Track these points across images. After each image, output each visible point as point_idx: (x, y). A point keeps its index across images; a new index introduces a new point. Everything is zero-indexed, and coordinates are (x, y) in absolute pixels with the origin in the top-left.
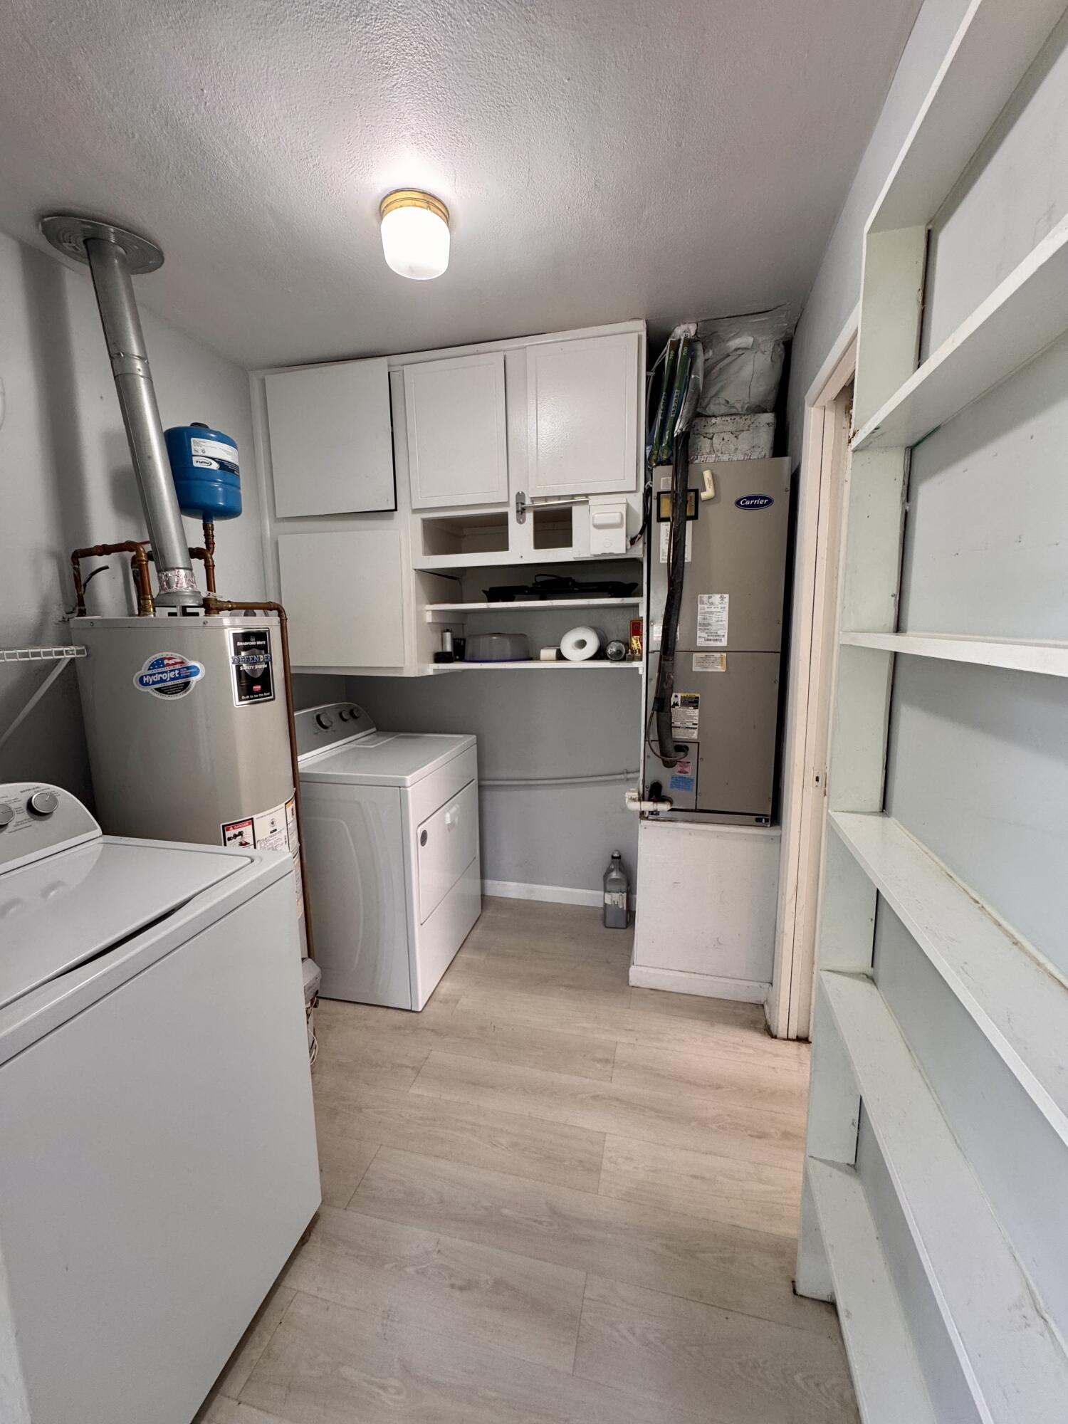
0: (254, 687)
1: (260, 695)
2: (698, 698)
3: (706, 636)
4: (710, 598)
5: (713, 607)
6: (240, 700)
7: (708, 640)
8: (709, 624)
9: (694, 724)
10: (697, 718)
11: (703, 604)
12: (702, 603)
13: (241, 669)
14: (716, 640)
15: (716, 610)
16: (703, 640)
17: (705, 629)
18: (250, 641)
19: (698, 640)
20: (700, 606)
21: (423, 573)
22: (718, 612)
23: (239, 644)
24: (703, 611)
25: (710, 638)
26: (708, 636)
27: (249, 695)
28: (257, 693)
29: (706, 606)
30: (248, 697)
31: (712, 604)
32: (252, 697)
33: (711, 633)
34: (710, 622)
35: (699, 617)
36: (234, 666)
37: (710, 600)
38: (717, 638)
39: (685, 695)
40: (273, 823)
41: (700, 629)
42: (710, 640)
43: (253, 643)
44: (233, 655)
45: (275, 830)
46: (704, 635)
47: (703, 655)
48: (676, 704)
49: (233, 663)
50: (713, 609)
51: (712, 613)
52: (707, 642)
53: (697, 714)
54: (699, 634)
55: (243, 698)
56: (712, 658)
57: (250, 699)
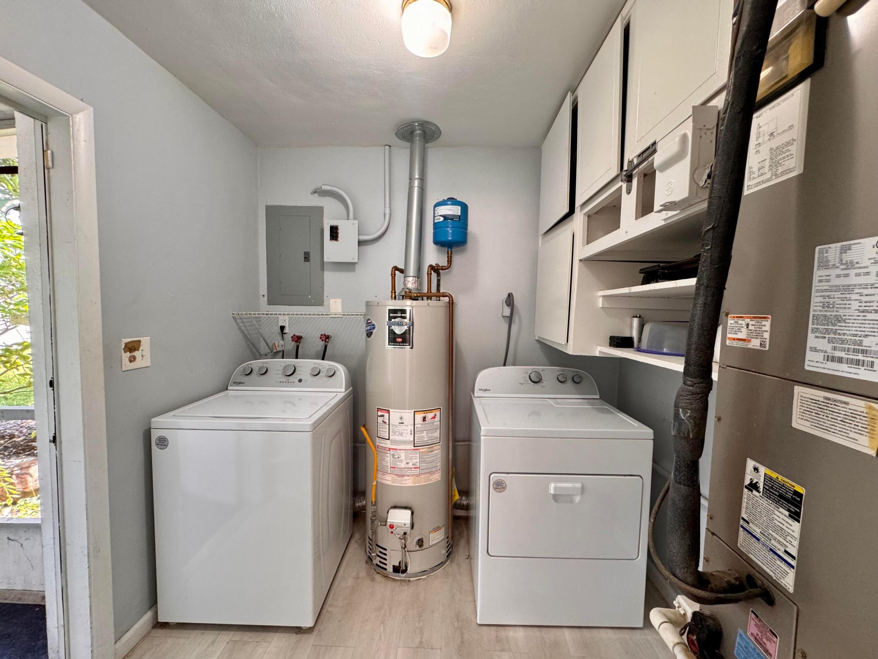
0: (397, 339)
1: (401, 344)
2: (800, 495)
3: (828, 347)
4: (844, 250)
5: (852, 272)
6: (389, 345)
7: (833, 359)
8: (839, 319)
9: (786, 551)
10: (796, 543)
11: (827, 267)
12: (825, 265)
13: (391, 328)
14: (858, 363)
15: (862, 280)
16: (820, 357)
17: (827, 331)
18: (397, 314)
19: (809, 355)
20: (818, 274)
21: (588, 261)
22: (866, 286)
23: (391, 315)
24: (825, 286)
25: (838, 354)
26: (835, 349)
27: (394, 343)
28: (399, 343)
29: (834, 272)
30: (393, 344)
31: (850, 265)
32: (395, 344)
33: (843, 341)
34: (841, 312)
35: (816, 300)
36: (388, 326)
37: (847, 257)
38: (860, 357)
39: (774, 475)
40: (401, 418)
41: (814, 331)
42: (840, 360)
43: (400, 315)
44: (388, 320)
45: (403, 423)
46: (823, 344)
47: (820, 394)
48: (753, 486)
49: (387, 325)
50: (853, 280)
51: (848, 289)
52: (830, 365)
53: (797, 534)
54: (812, 340)
55: (391, 344)
56: (841, 408)
57: (394, 345)
